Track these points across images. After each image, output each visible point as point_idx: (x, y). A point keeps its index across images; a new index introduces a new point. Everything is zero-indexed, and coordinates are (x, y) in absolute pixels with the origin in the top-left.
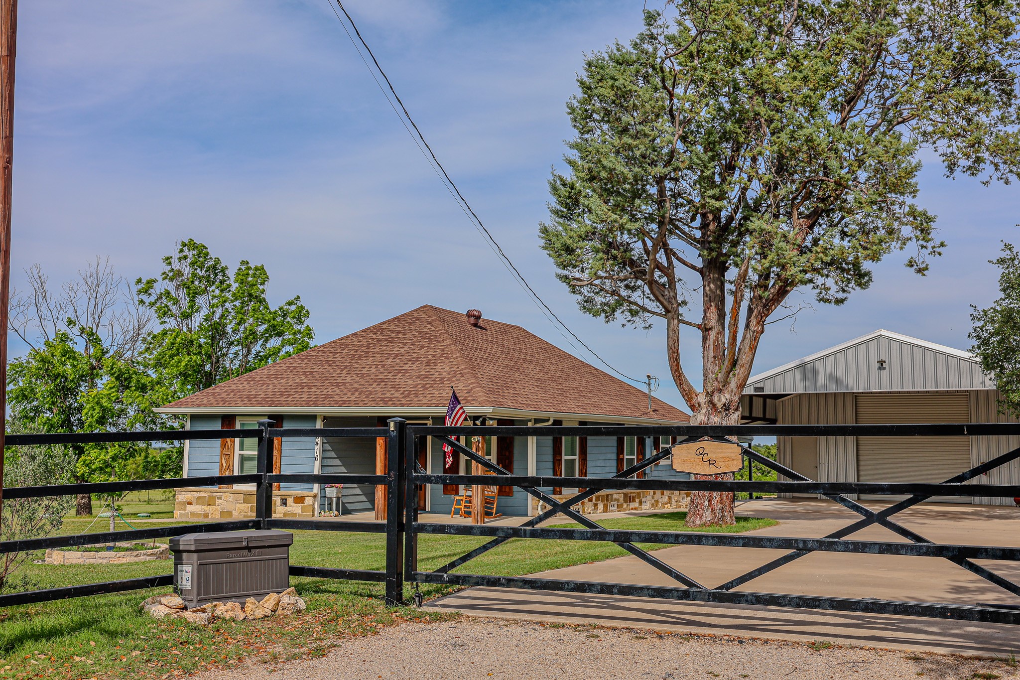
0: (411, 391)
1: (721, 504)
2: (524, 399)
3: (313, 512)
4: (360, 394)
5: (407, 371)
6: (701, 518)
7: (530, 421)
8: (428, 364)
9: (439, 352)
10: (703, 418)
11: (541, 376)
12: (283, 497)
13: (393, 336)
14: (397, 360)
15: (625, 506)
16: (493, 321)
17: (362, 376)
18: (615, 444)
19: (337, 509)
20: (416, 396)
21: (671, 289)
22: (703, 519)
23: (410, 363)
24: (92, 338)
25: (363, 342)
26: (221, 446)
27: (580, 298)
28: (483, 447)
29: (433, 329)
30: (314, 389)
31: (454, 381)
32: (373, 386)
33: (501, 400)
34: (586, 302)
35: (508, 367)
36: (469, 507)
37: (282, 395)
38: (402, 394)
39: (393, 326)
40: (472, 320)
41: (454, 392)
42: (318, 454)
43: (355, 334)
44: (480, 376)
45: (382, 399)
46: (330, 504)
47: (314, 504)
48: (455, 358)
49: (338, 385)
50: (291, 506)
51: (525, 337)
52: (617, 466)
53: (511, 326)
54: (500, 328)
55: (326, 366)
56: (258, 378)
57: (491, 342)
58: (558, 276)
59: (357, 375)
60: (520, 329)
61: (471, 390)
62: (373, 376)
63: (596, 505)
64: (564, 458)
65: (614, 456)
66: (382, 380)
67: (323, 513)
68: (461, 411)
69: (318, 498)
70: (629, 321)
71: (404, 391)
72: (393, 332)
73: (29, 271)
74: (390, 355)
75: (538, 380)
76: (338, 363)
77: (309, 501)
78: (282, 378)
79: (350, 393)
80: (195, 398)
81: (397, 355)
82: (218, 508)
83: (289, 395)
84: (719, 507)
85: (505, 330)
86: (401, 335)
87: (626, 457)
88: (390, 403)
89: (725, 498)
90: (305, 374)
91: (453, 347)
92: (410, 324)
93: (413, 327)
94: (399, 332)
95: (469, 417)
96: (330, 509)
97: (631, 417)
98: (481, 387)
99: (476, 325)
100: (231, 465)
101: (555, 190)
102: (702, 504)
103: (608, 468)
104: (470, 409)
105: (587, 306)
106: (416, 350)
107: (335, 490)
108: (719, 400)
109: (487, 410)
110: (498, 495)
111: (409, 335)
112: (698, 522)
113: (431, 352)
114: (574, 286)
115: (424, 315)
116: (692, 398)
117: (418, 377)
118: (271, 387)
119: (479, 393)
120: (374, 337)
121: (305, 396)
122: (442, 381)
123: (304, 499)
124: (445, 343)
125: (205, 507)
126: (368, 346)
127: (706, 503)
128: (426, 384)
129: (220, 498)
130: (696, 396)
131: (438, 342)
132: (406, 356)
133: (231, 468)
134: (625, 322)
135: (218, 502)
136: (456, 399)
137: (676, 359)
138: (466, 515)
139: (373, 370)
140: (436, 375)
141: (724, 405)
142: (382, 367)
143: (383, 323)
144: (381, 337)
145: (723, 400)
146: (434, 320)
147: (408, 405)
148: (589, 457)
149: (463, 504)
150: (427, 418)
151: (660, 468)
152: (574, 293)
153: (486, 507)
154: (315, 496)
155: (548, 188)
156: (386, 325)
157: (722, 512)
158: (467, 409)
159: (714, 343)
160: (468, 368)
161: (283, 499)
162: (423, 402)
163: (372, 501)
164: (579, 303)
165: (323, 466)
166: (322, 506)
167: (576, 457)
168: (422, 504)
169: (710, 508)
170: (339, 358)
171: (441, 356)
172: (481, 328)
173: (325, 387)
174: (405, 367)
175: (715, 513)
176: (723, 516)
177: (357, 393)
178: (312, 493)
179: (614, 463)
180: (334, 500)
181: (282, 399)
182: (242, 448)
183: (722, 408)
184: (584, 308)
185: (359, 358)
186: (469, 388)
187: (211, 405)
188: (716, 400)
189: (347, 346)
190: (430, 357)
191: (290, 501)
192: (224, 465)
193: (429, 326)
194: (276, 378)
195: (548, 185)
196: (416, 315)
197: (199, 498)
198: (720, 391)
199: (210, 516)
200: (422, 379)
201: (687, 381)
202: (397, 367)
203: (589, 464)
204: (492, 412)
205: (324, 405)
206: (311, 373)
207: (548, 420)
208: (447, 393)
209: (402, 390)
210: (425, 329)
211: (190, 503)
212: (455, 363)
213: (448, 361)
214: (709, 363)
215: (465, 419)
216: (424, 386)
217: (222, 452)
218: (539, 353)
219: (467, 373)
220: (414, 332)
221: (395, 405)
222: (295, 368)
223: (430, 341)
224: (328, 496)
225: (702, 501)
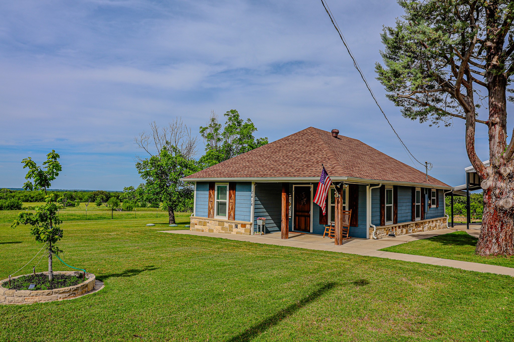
0: (300, 169)
1: (506, 241)
2: (365, 173)
3: (250, 232)
4: (273, 171)
5: (299, 158)
6: (490, 250)
7: (368, 185)
8: (310, 154)
9: (316, 148)
10: (491, 183)
11: (372, 162)
12: (236, 224)
13: (293, 141)
14: (294, 153)
15: (416, 229)
16: (345, 137)
17: (276, 161)
18: (410, 197)
19: (263, 231)
20: (303, 171)
21: (470, 96)
22: (492, 251)
23: (301, 154)
24: (175, 149)
25: (279, 145)
26: (209, 197)
27: (402, 108)
28: (341, 201)
29: (314, 137)
30: (251, 168)
31: (324, 162)
32: (280, 166)
33: (352, 173)
34: (407, 110)
35: (354, 156)
36: (334, 233)
37: (235, 172)
38: (295, 170)
39: (293, 137)
40: (334, 134)
41: (324, 168)
42: (253, 202)
43: (275, 142)
44: (339, 160)
45: (284, 173)
46: (259, 228)
47: (251, 228)
48: (325, 151)
49: (263, 166)
50: (240, 229)
51: (361, 144)
52: (412, 209)
53: (353, 139)
54: (348, 139)
55: (259, 157)
56: (227, 164)
57: (344, 145)
58: (388, 96)
59: (273, 161)
60: (358, 141)
61: (334, 167)
62: (281, 161)
63: (402, 230)
64: (386, 205)
65: (410, 204)
66: (285, 163)
67: (255, 233)
68: (328, 180)
69: (253, 225)
70: (434, 123)
71: (297, 169)
72: (293, 140)
73: (151, 124)
74: (291, 151)
75: (370, 163)
76: (265, 155)
77: (248, 226)
78: (237, 164)
79: (268, 170)
80: (198, 174)
81: (294, 150)
82: (208, 227)
83: (239, 172)
84: (504, 243)
85: (351, 140)
86: (297, 141)
87: (416, 204)
88: (288, 175)
89: (508, 237)
90: (248, 161)
91: (324, 145)
92: (302, 136)
93: (303, 137)
94: (296, 140)
95: (333, 183)
96: (260, 231)
97: (419, 184)
98: (340, 166)
99: (336, 137)
100: (213, 206)
101: (385, 39)
102: (490, 241)
103: (407, 210)
104: (334, 178)
105: (408, 113)
106: (305, 148)
107: (261, 221)
108: (505, 171)
109: (344, 178)
110: (350, 226)
111: (301, 141)
112: (488, 252)
113: (312, 148)
114: (397, 101)
115: (309, 131)
116: (482, 170)
117: (304, 161)
118: (232, 168)
119: (339, 169)
120: (284, 142)
121: (246, 172)
122: (317, 163)
123: (246, 226)
124: (320, 143)
125: (202, 226)
126: (280, 147)
127: (494, 240)
128: (309, 165)
129: (208, 223)
130: (485, 168)
131: (316, 143)
132: (299, 151)
133: (213, 208)
134: (431, 123)
135: (208, 224)
136: (325, 173)
137: (472, 144)
138: (331, 237)
139: (282, 158)
140: (315, 160)
141: (509, 174)
142: (286, 157)
143: (289, 136)
144: (287, 142)
145: (508, 171)
146: (314, 133)
147: (298, 176)
148: (398, 204)
149: (330, 231)
150: (309, 183)
151: (431, 209)
152: (399, 105)
153: (343, 233)
154: (251, 224)
155: (380, 39)
156: (290, 137)
157: (506, 247)
158: (332, 178)
159: (499, 133)
160: (332, 156)
161: (236, 225)
162: (306, 174)
163: (279, 227)
164: (402, 112)
165: (255, 209)
166: (255, 229)
167: (392, 205)
168: (308, 229)
169: (497, 244)
170: (266, 153)
171: (318, 150)
172: (339, 139)
173: (256, 167)
174: (298, 156)
175: (501, 247)
176: (506, 249)
177: (272, 170)
178: (249, 223)
179: (410, 207)
180: (261, 227)
181: (235, 174)
182: (218, 199)
183: (507, 177)
184: (406, 114)
185: (275, 153)
186: (333, 166)
187: (203, 177)
188: (502, 171)
189: (270, 148)
190: (312, 151)
191: (239, 226)
192: (210, 206)
193: (312, 136)
194: (235, 164)
195: (381, 37)
196: (305, 132)
197: (200, 222)
198: (505, 165)
199: (204, 231)
200: (307, 162)
201: (479, 159)
202: (294, 157)
203: (399, 208)
204: (347, 180)
205: (254, 177)
206: (251, 161)
207: (378, 185)
208: (320, 169)
209: (295, 168)
210: (310, 138)
211: (196, 224)
212: (325, 153)
213: (321, 152)
214: (495, 146)
215: (331, 184)
216: (307, 166)
217: (209, 200)
218: (368, 152)
219: (332, 158)
220: (304, 139)
221: (291, 176)
222: (244, 158)
223: (312, 142)
224: (258, 224)
225: (491, 239)
